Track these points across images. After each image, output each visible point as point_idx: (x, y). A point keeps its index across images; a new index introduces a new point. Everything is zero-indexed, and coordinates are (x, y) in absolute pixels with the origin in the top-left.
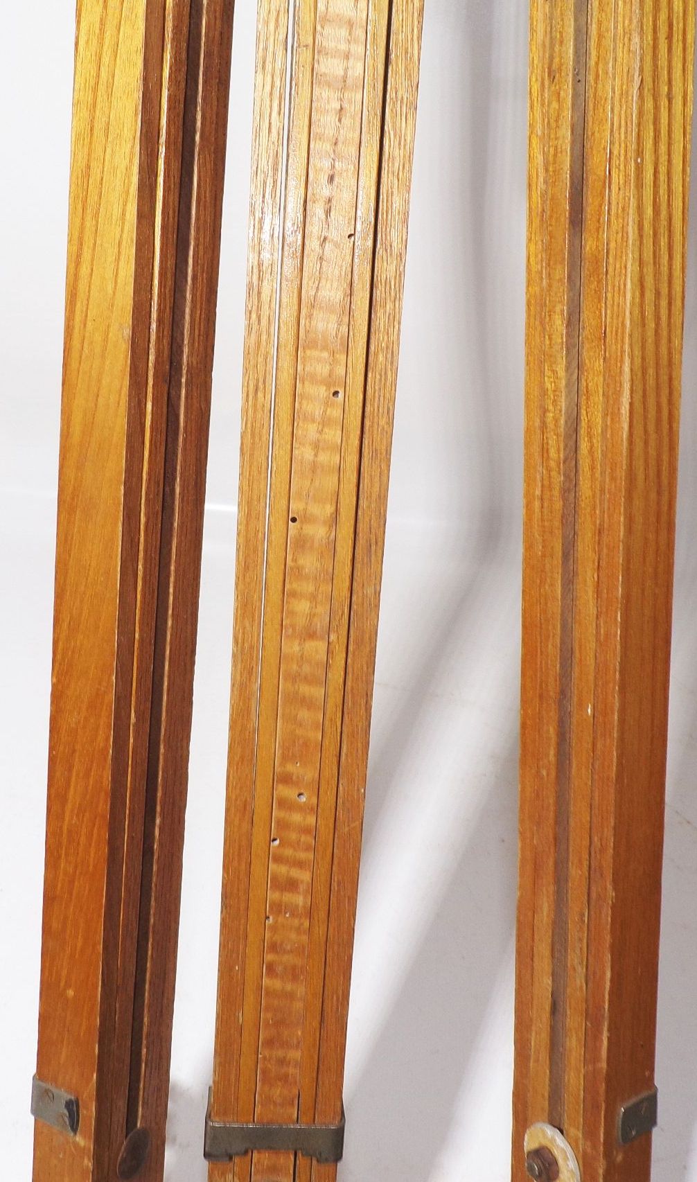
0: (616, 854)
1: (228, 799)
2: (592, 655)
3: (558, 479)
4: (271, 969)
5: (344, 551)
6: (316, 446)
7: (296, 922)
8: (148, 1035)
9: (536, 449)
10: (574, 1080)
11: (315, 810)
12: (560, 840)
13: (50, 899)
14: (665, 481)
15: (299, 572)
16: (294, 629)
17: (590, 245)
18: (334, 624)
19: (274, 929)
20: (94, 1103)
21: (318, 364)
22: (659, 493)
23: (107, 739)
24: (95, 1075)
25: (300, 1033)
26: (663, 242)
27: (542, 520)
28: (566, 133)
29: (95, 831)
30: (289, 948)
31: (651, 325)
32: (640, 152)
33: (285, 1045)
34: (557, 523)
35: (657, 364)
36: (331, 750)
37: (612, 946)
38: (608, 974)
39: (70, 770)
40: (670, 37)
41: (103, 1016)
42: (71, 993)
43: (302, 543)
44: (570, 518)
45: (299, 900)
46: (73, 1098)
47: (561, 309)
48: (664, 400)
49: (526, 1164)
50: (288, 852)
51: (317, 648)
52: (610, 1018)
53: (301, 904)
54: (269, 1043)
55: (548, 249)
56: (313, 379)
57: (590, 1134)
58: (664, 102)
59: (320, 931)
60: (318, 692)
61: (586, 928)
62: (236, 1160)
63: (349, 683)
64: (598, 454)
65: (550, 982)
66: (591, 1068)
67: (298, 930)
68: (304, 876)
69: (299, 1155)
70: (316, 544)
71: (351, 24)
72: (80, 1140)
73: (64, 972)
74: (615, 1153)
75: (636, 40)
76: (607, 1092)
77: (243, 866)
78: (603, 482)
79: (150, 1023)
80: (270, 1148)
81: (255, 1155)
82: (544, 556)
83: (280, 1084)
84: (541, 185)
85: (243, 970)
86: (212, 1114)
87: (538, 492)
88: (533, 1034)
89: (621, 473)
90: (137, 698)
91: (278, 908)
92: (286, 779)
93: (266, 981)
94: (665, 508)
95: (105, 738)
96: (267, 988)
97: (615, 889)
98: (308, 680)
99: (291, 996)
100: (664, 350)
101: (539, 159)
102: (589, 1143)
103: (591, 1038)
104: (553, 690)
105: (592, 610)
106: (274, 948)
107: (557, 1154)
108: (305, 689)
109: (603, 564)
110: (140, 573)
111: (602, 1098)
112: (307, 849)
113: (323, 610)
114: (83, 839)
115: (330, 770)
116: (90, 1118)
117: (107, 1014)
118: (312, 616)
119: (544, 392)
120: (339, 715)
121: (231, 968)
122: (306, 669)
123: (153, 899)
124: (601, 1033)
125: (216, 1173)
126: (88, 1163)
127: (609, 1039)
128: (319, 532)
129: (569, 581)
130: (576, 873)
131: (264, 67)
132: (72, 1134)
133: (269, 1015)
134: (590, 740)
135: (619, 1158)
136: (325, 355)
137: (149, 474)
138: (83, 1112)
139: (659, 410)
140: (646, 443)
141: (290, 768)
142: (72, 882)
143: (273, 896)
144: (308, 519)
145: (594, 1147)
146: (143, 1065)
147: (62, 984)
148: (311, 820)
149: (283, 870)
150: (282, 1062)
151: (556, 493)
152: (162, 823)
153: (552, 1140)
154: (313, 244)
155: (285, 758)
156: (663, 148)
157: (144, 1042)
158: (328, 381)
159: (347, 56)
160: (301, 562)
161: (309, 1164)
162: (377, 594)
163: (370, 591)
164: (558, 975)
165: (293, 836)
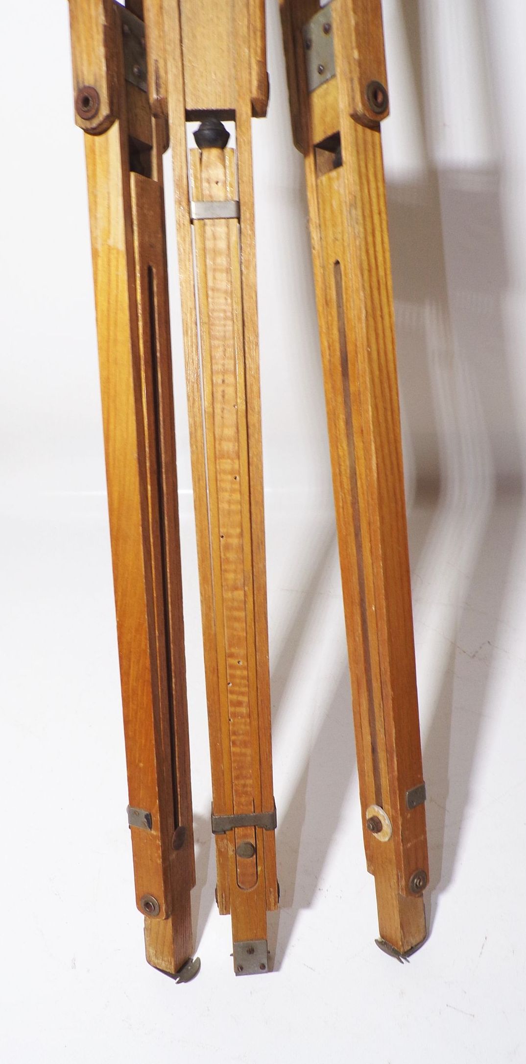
0: (392, 674)
1: (206, 667)
2: (372, 582)
3: (349, 499)
4: (234, 743)
5: (247, 549)
6: (229, 502)
7: (243, 720)
8: (180, 782)
9: (338, 484)
10: (385, 782)
11: (247, 668)
12: (368, 670)
13: (127, 723)
14: (399, 497)
15: (227, 561)
16: (228, 586)
17: (352, 389)
18: (246, 582)
19: (234, 724)
20: (158, 814)
21: (226, 464)
22: (396, 503)
23: (146, 645)
24: (157, 801)
25: (251, 771)
26: (386, 385)
27: (345, 518)
28: (335, 332)
29: (145, 688)
30: (241, 732)
31: (383, 425)
32: (369, 346)
33: (246, 777)
34: (351, 519)
35: (389, 442)
36: (251, 640)
37: (394, 718)
38: (394, 731)
39: (130, 661)
40: (379, 289)
41: (158, 773)
42: (141, 765)
43: (227, 547)
44: (356, 518)
45: (244, 710)
46: (148, 813)
47: (342, 417)
48: (394, 459)
49: (367, 825)
50: (237, 689)
51: (239, 594)
52: (397, 751)
53: (245, 711)
54: (237, 778)
55: (333, 387)
56: (224, 472)
57: (394, 806)
58: (379, 319)
59: (255, 723)
60: (242, 614)
61: (382, 711)
62: (227, 833)
63: (256, 609)
64: (365, 488)
65: (370, 738)
66: (391, 775)
67: (245, 724)
68: (245, 699)
69: (257, 827)
70: (234, 547)
71: (225, 311)
72: (153, 832)
73: (137, 756)
74: (406, 814)
75: (362, 294)
76: (399, 786)
77: (216, 697)
78: (368, 501)
79: (180, 777)
80: (243, 826)
81: (236, 829)
82: (347, 535)
83: (244, 795)
84: (328, 357)
85: (221, 744)
86: (214, 813)
87: (341, 505)
88: (365, 764)
89: (375, 496)
90: (158, 623)
91: (235, 715)
92: (231, 655)
93: (233, 749)
94: (400, 510)
95: (145, 644)
96: (233, 752)
97: (393, 690)
98: (238, 609)
99: (245, 755)
100: (392, 436)
101: (326, 344)
102: (394, 811)
103: (389, 761)
104: (357, 599)
105: (370, 561)
106: (234, 733)
107: (381, 818)
108: (236, 614)
109: (373, 539)
110: (153, 566)
111: (397, 788)
112: (245, 686)
113: (240, 577)
114: (140, 693)
115: (251, 649)
116: (157, 821)
117: (160, 772)
118: (235, 580)
119: (339, 457)
120: (253, 623)
121: (215, 745)
122: (236, 604)
123: (175, 717)
124: (393, 758)
125: (219, 840)
126: (159, 843)
127: (397, 761)
128: (235, 541)
129: (359, 547)
130: (376, 685)
131: (187, 334)
132: (149, 830)
133: (236, 765)
134: (374, 621)
135: (409, 816)
136: (229, 461)
137: (153, 519)
138: (154, 819)
139: (392, 464)
140: (387, 480)
141: (233, 650)
142: (136, 713)
143: (231, 709)
144: (229, 536)
145: (396, 812)
146: (179, 797)
147: (137, 761)
148: (245, 673)
149: (234, 697)
150: (244, 786)
151: (349, 505)
152: (176, 681)
153: (378, 812)
154: (218, 411)
155: (230, 646)
156: (381, 342)
157: (178, 786)
158: (232, 472)
159: (225, 326)
160: (228, 555)
161: (261, 831)
162: (265, 566)
163: (261, 565)
164: (373, 735)
165: (238, 681)
